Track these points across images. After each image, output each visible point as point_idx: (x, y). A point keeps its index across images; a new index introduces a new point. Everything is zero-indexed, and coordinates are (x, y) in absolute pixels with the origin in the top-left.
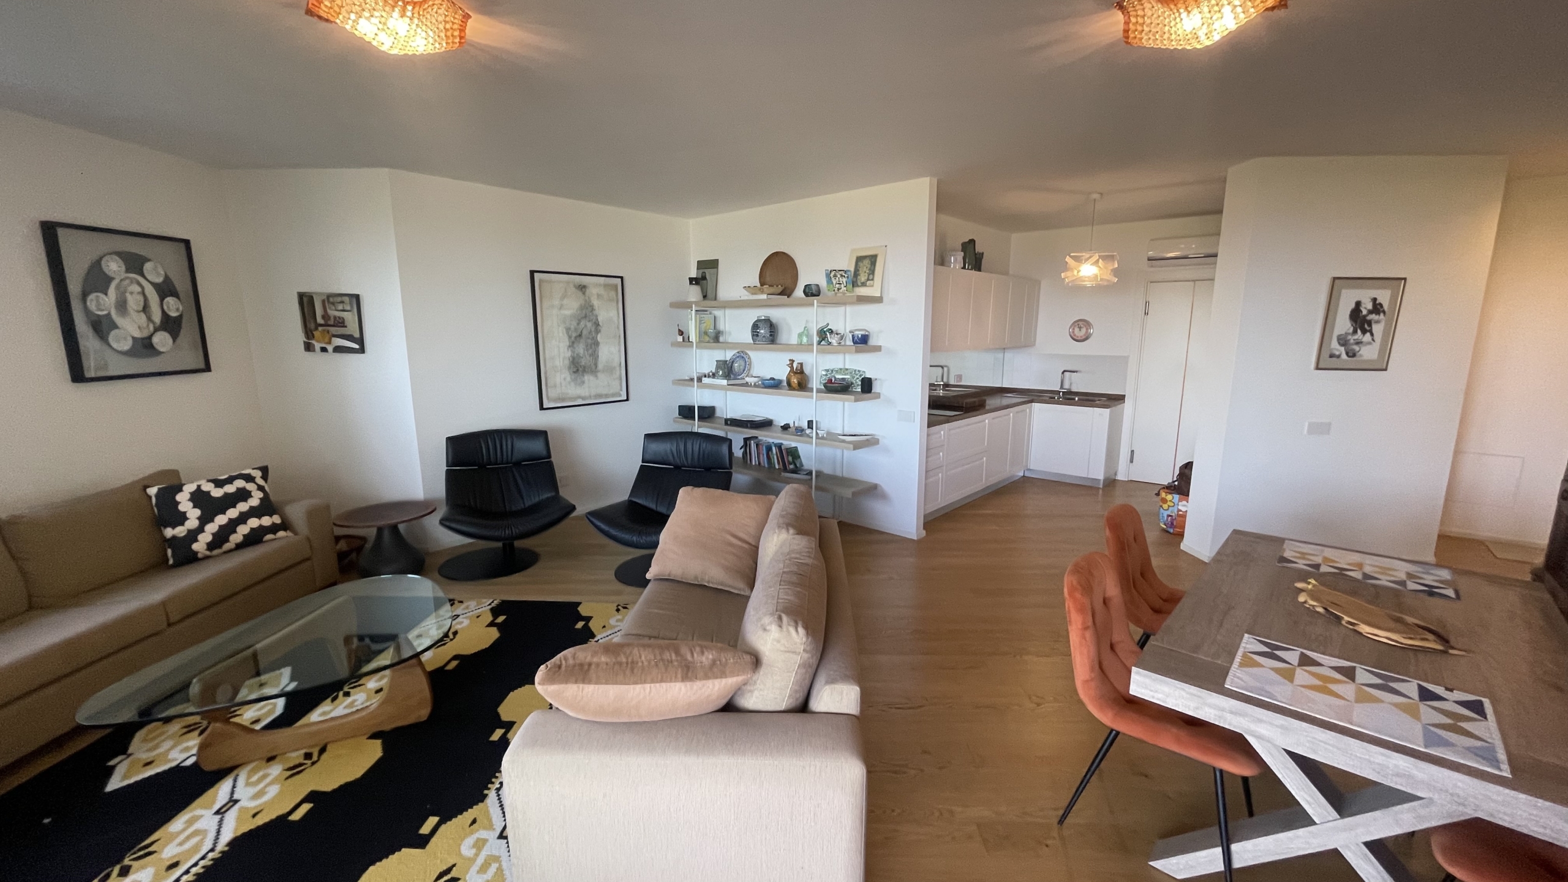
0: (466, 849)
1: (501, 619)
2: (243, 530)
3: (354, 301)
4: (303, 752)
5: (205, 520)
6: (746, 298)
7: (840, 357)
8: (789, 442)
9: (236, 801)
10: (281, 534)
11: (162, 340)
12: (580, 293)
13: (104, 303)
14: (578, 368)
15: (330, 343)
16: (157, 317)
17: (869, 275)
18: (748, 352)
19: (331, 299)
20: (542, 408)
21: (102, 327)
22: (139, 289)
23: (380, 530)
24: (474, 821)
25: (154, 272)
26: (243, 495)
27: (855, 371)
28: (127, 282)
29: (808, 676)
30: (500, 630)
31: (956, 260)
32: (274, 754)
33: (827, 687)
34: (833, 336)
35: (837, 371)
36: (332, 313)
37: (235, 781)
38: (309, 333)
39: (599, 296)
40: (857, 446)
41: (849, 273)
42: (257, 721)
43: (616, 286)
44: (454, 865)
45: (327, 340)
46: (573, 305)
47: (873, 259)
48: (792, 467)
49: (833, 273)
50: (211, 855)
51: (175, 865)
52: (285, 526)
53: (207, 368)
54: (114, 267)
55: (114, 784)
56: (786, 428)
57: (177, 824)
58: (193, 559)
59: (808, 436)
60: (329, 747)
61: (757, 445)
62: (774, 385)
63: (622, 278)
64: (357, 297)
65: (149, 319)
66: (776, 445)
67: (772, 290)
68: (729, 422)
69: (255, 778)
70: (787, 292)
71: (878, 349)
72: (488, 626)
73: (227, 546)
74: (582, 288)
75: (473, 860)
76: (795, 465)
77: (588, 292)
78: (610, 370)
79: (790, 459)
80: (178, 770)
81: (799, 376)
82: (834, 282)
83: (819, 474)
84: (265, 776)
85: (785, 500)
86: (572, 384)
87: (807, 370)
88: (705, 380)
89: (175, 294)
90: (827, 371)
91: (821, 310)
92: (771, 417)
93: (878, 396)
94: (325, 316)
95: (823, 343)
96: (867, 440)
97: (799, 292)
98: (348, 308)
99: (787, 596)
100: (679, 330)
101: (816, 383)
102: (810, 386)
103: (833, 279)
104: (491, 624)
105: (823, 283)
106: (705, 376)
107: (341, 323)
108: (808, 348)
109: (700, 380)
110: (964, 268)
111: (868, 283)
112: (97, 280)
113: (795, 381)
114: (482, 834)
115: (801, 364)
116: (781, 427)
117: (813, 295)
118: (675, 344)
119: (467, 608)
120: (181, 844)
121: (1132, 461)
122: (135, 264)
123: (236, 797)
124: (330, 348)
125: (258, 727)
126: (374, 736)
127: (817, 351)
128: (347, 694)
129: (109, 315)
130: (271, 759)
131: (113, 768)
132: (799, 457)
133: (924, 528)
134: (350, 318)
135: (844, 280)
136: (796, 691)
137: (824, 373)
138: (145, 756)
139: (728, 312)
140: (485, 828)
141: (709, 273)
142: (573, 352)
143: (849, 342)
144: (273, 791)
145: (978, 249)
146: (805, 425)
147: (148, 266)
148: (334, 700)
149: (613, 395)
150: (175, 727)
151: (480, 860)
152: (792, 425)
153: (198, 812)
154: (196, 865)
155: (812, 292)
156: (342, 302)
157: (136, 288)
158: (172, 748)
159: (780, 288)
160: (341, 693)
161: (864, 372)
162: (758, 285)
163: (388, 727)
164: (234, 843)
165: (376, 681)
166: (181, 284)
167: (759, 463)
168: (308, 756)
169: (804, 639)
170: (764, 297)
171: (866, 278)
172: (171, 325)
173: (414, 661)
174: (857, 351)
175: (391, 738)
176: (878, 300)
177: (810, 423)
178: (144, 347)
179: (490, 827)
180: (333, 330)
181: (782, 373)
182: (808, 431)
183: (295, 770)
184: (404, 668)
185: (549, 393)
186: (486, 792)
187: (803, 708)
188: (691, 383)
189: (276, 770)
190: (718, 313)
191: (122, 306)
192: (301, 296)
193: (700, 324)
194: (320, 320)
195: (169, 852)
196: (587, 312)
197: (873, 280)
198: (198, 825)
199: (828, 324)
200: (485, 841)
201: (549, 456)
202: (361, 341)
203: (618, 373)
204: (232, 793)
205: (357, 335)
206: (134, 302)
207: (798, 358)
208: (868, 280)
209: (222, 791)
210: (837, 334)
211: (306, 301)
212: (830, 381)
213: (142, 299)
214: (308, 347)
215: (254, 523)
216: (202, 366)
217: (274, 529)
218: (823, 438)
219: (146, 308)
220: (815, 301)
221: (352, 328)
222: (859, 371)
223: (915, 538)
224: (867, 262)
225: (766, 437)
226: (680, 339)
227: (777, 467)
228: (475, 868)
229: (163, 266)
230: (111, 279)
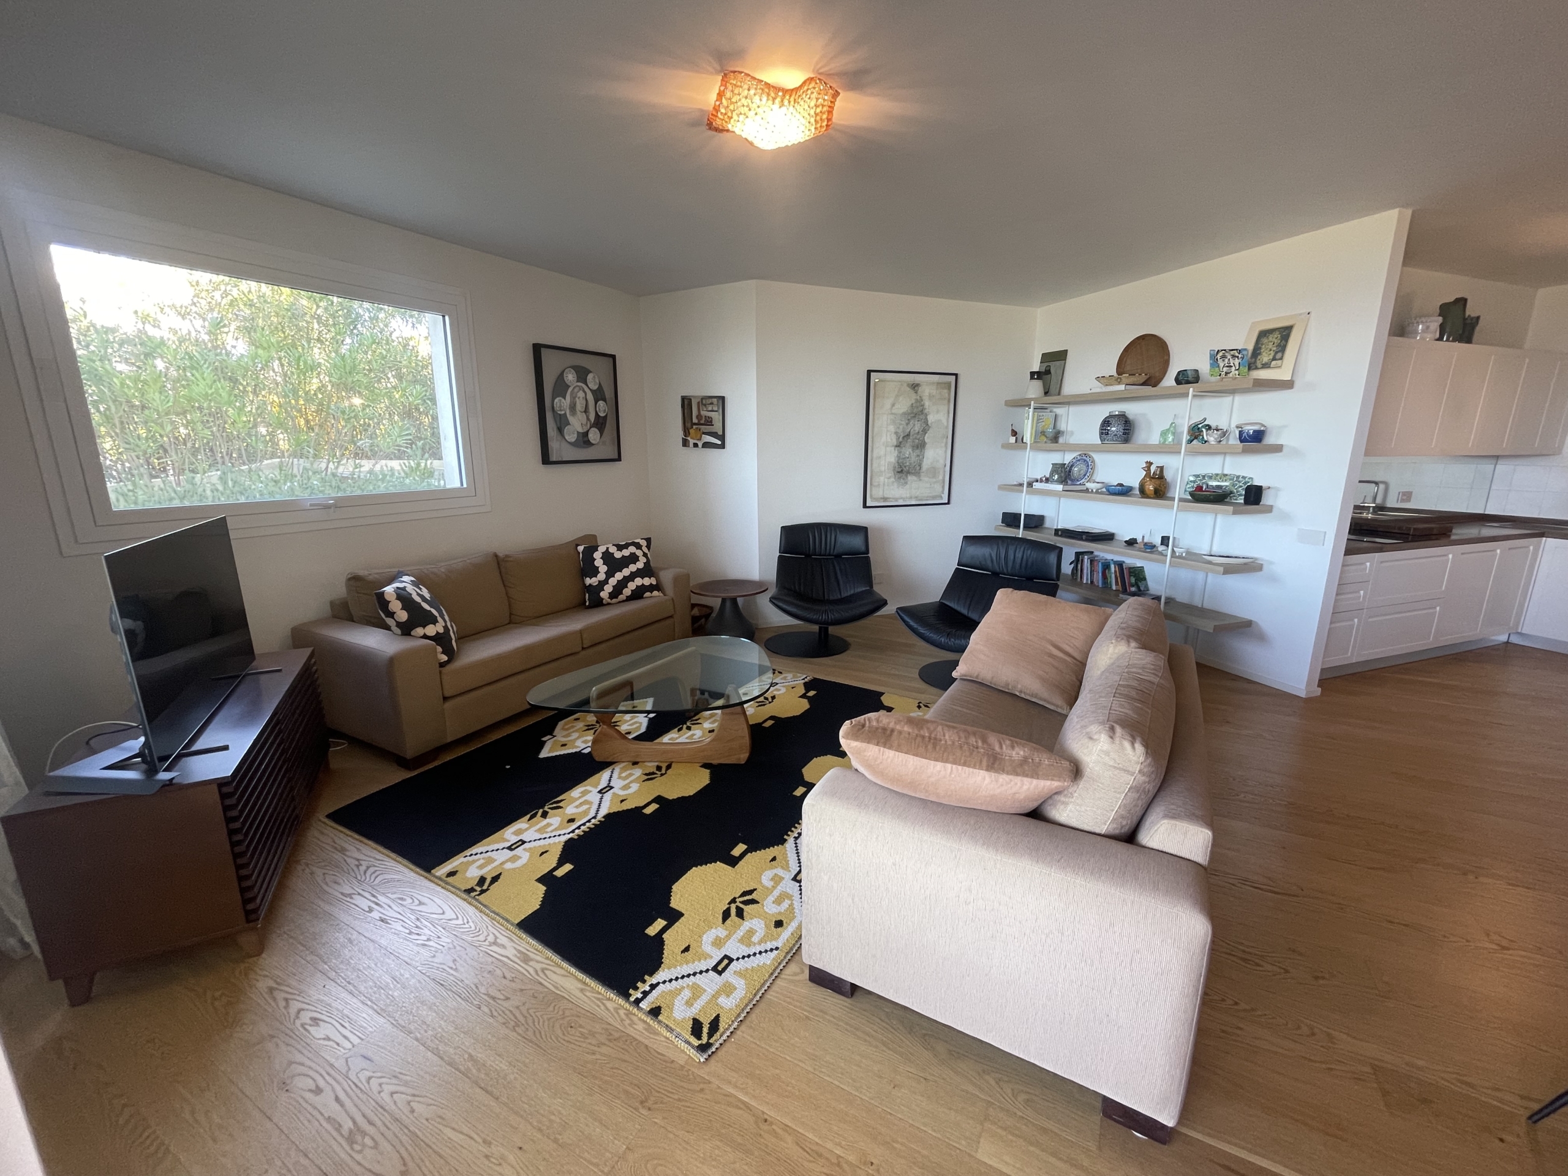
0: (766, 879)
1: (812, 693)
2: (632, 586)
3: (721, 402)
4: (656, 764)
5: (610, 574)
6: (1098, 390)
7: (1219, 459)
8: (1132, 560)
9: (612, 788)
10: (655, 593)
11: (594, 435)
12: (912, 392)
13: (562, 404)
14: (903, 471)
15: (700, 439)
16: (592, 417)
17: (1276, 353)
18: (1091, 454)
19: (704, 402)
20: (865, 506)
21: (562, 423)
22: (583, 395)
23: (724, 600)
24: (774, 859)
25: (592, 381)
26: (633, 558)
27: (1238, 477)
28: (577, 388)
29: (1140, 803)
30: (810, 702)
31: (1426, 329)
32: (637, 760)
33: (1166, 821)
34: (1210, 432)
35: (1210, 478)
36: (704, 413)
37: (612, 772)
38: (686, 432)
39: (931, 397)
40: (1229, 570)
41: (1245, 353)
42: (629, 733)
43: (949, 384)
44: (755, 890)
45: (698, 437)
46: (904, 405)
47: (1285, 332)
48: (1133, 589)
49: (1221, 354)
50: (593, 821)
51: (571, 821)
52: (657, 587)
53: (619, 459)
54: (570, 377)
55: (544, 754)
56: (1131, 543)
57: (576, 792)
58: (598, 603)
59: (1161, 554)
60: (673, 765)
61: (1091, 561)
62: (1123, 491)
63: (956, 375)
64: (723, 399)
65: (588, 419)
66: (1116, 563)
67: (1133, 379)
68: (1060, 533)
69: (623, 775)
70: (1153, 381)
71: (1278, 449)
72: (800, 697)
73: (622, 597)
74: (915, 387)
75: (770, 891)
76: (1139, 587)
77: (920, 389)
78: (933, 471)
79: (1133, 580)
80: (578, 755)
81: (1158, 482)
82: (1221, 365)
83: (1169, 601)
84: (631, 775)
85: (1127, 612)
86: (895, 484)
87: (1168, 475)
88: (1036, 485)
89: (604, 400)
90: (1197, 476)
91: (1197, 402)
92: (1111, 530)
93: (1269, 509)
94: (699, 416)
95: (1195, 442)
96: (1245, 564)
97: (1169, 381)
98: (715, 409)
99: (1122, 708)
100: (1013, 430)
101: (1178, 491)
102: (1170, 495)
103: (1220, 361)
104: (803, 696)
105: (1203, 366)
106: (1037, 481)
107: (709, 422)
108: (1174, 450)
109: (1030, 485)
110: (1440, 339)
111: (1274, 363)
112: (561, 388)
113: (1150, 488)
114: (780, 872)
115: (1162, 468)
116: (1126, 542)
117: (1188, 382)
118: (1006, 446)
119: (785, 678)
120: (577, 807)
122: (582, 374)
123: (612, 784)
124: (700, 444)
125: (631, 737)
126: (705, 766)
127: (1186, 451)
128: (689, 728)
129: (565, 414)
130: (635, 763)
131: (545, 742)
132: (1145, 579)
133: (1320, 685)
134: (716, 417)
135: (1237, 362)
136: (1123, 817)
137: (1192, 479)
138: (564, 740)
139: (1073, 409)
140: (782, 868)
141: (1054, 366)
142: (900, 452)
143: (1234, 440)
144: (635, 787)
145: (1471, 311)
146: (1159, 541)
147: (590, 377)
148: (680, 730)
149: (934, 498)
150: (580, 725)
151: (776, 893)
152: (1139, 540)
153: (589, 788)
154: (584, 824)
155: (1186, 378)
156: (712, 404)
157: (581, 394)
158: (578, 738)
159: (1143, 378)
160: (685, 726)
161: (1252, 478)
162: (1115, 374)
163: (715, 762)
164: (608, 816)
165: (711, 723)
166: (609, 393)
167: (1092, 582)
168: (659, 768)
169: (1142, 759)
170: (1122, 387)
171: (1271, 357)
172: (600, 423)
173: (738, 708)
174: (1245, 451)
175: (717, 771)
176: (1288, 385)
177: (1165, 540)
179: (786, 868)
180: (704, 428)
181: (1134, 478)
182: (1161, 548)
183: (650, 776)
184: (732, 714)
185: (874, 493)
186: (785, 837)
187: (1130, 837)
188: (1021, 488)
189: (638, 772)
190: (1060, 411)
191: (573, 407)
192: (683, 399)
193: (1037, 423)
194: (695, 420)
195: (570, 810)
196: (918, 413)
197: (1281, 359)
198: (587, 797)
199: (1205, 419)
200: (782, 879)
201: (867, 552)
202: (722, 438)
203: (941, 478)
204: (610, 780)
205: (720, 433)
206: (580, 406)
207: (1158, 460)
208: (1274, 359)
209: (604, 776)
210: (1217, 430)
211: (686, 402)
212: (1199, 488)
213: (585, 402)
214: (685, 443)
215: (638, 581)
216: (617, 457)
217: (651, 588)
218: (1180, 557)
219: (586, 411)
220: (1191, 389)
221: (717, 427)
222: (1244, 477)
223: (1303, 695)
224: (1275, 338)
225: (1104, 552)
226: (1013, 440)
227: (1114, 588)
228: (771, 899)
229: (599, 377)
230: (569, 387)
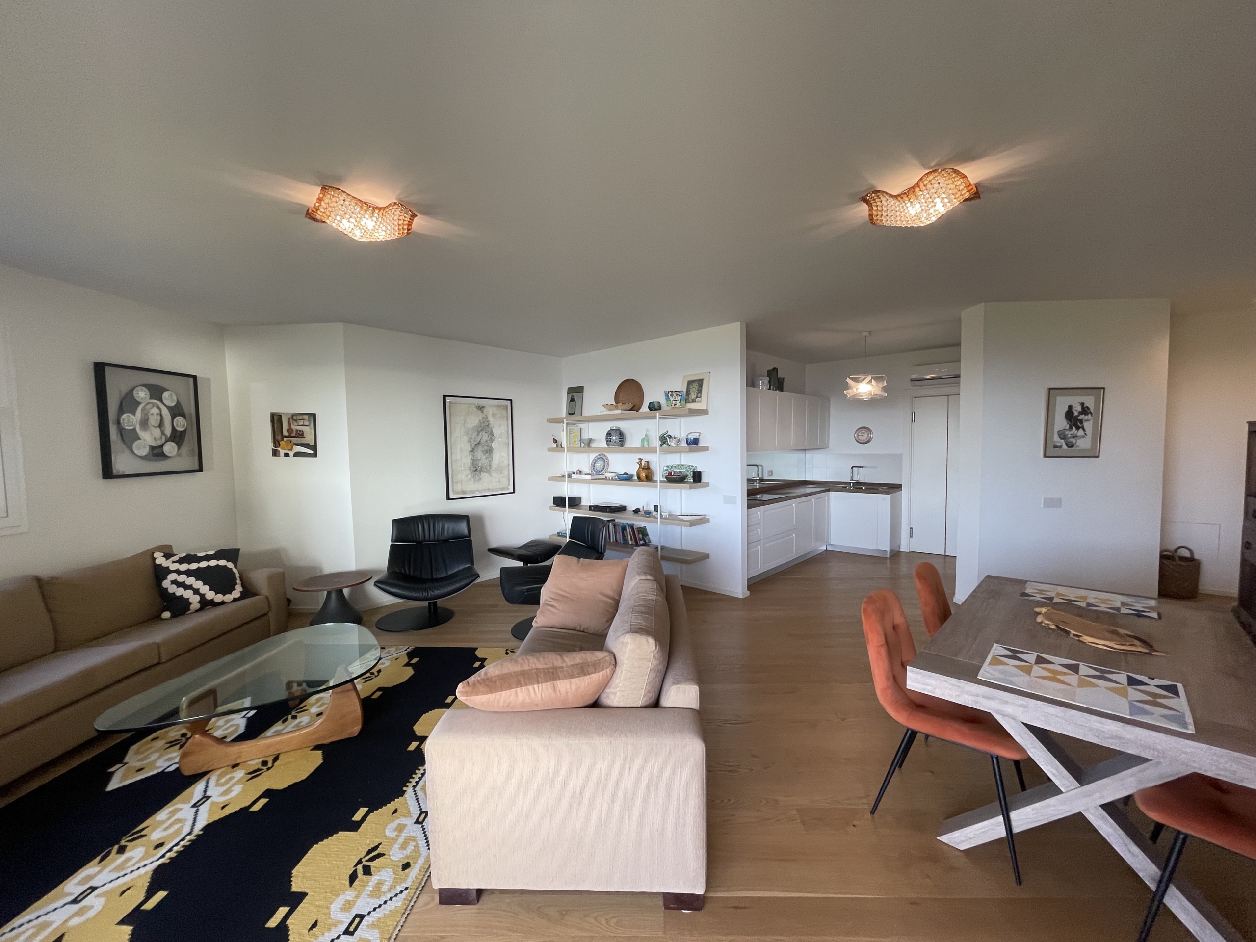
0: (390, 832)
1: (415, 661)
3: (312, 418)
4: (261, 760)
6: (605, 413)
7: (677, 456)
8: (639, 523)
9: (209, 797)
11: (170, 448)
12: (479, 412)
13: (131, 420)
14: (476, 470)
15: (291, 450)
16: (168, 431)
17: (698, 394)
18: (606, 454)
19: (295, 417)
20: (448, 498)
21: (129, 437)
22: (158, 411)
23: (329, 593)
24: (396, 811)
25: (169, 398)
27: (689, 466)
28: (150, 406)
29: (657, 680)
30: (414, 669)
31: (763, 383)
32: (239, 761)
33: (674, 687)
34: (671, 439)
35: (675, 467)
36: (295, 427)
37: (207, 782)
38: (276, 443)
39: (494, 415)
40: (693, 524)
41: (682, 393)
42: (225, 737)
43: (507, 407)
44: (380, 844)
45: (290, 448)
46: (474, 420)
47: (700, 382)
48: (642, 542)
49: (670, 393)
50: (189, 838)
51: (161, 845)
53: (200, 469)
54: (142, 394)
55: (113, 785)
56: (637, 511)
57: (162, 815)
59: (654, 517)
60: (281, 757)
61: (614, 526)
62: (626, 478)
63: (511, 400)
64: (314, 415)
65: (163, 433)
66: (629, 525)
67: (625, 407)
68: (592, 508)
69: (223, 780)
70: (636, 408)
71: (706, 449)
72: (405, 666)
74: (481, 408)
75: (394, 840)
76: (645, 541)
77: (485, 411)
78: (500, 470)
79: (641, 536)
80: (162, 775)
81: (647, 471)
82: (672, 400)
83: (663, 548)
84: (231, 779)
85: (638, 556)
86: (472, 480)
87: (652, 466)
88: (574, 477)
89: (183, 415)
90: (668, 466)
91: (662, 421)
92: (624, 504)
93: (707, 485)
94: (290, 430)
95: (664, 445)
96: (701, 519)
97: (645, 408)
98: (307, 423)
99: (640, 621)
100: (554, 439)
101: (659, 476)
102: (655, 479)
103: (670, 397)
104: (407, 665)
105: (663, 401)
106: (574, 473)
107: (300, 434)
108: (653, 451)
109: (569, 476)
110: (770, 389)
111: (697, 399)
112: (129, 403)
113: (643, 475)
114: (403, 821)
115: (648, 462)
116: (633, 511)
117: (656, 409)
118: (550, 450)
119: (388, 652)
120: (165, 829)
121: (911, 536)
122: (156, 392)
123: (208, 794)
124: (291, 454)
125: (228, 740)
126: (316, 748)
127: (660, 451)
128: (295, 717)
129: (134, 429)
130: (235, 766)
131: (112, 773)
132: (648, 535)
133: (749, 588)
134: (308, 431)
135: (679, 398)
136: (649, 692)
137: (665, 468)
138: (138, 765)
139: (591, 424)
140: (404, 816)
141: (576, 396)
142: (474, 456)
143: (684, 445)
144: (237, 790)
145: (780, 375)
146: (652, 509)
147: (166, 395)
148: (284, 722)
149: (503, 489)
150: (160, 743)
151: (401, 840)
152: (641, 509)
153: (180, 806)
154: (177, 845)
155: (654, 407)
156: (303, 419)
157: (155, 410)
158: (159, 757)
159: (631, 406)
160: (290, 717)
161: (696, 467)
162: (614, 403)
163: (327, 741)
164: (207, 828)
165: (318, 707)
166: (189, 408)
167: (616, 540)
168: (264, 763)
169: (654, 648)
170: (619, 412)
171: (695, 396)
172: (177, 437)
173: (349, 685)
174: (691, 451)
175: (330, 750)
176: (705, 412)
177: (656, 508)
178: (157, 453)
179: (408, 814)
180: (294, 440)
181: (633, 470)
182: (654, 513)
183: (255, 774)
184: (343, 692)
185: (454, 487)
186: (404, 789)
187: (656, 704)
188: (563, 479)
189: (239, 774)
190: (583, 426)
191: (145, 423)
192: (273, 415)
193: (570, 434)
194: (285, 433)
195: (156, 836)
196: (485, 427)
197: (700, 397)
198: (178, 816)
199: (667, 431)
200: (405, 826)
201: (470, 536)
202: (314, 448)
203: (506, 473)
204: (205, 791)
205: (312, 444)
206: (154, 420)
207: (646, 457)
208: (697, 397)
209: (198, 790)
210: (675, 438)
211: (276, 419)
212: (670, 474)
213: (159, 418)
214: (275, 453)
216: (196, 467)
218: (666, 518)
219: (161, 425)
220: (658, 414)
221: (309, 439)
222: (692, 466)
223: (741, 597)
224: (696, 385)
225: (622, 519)
226: (555, 445)
227: (630, 543)
228: (397, 846)
229: (176, 394)
230: (139, 403)
